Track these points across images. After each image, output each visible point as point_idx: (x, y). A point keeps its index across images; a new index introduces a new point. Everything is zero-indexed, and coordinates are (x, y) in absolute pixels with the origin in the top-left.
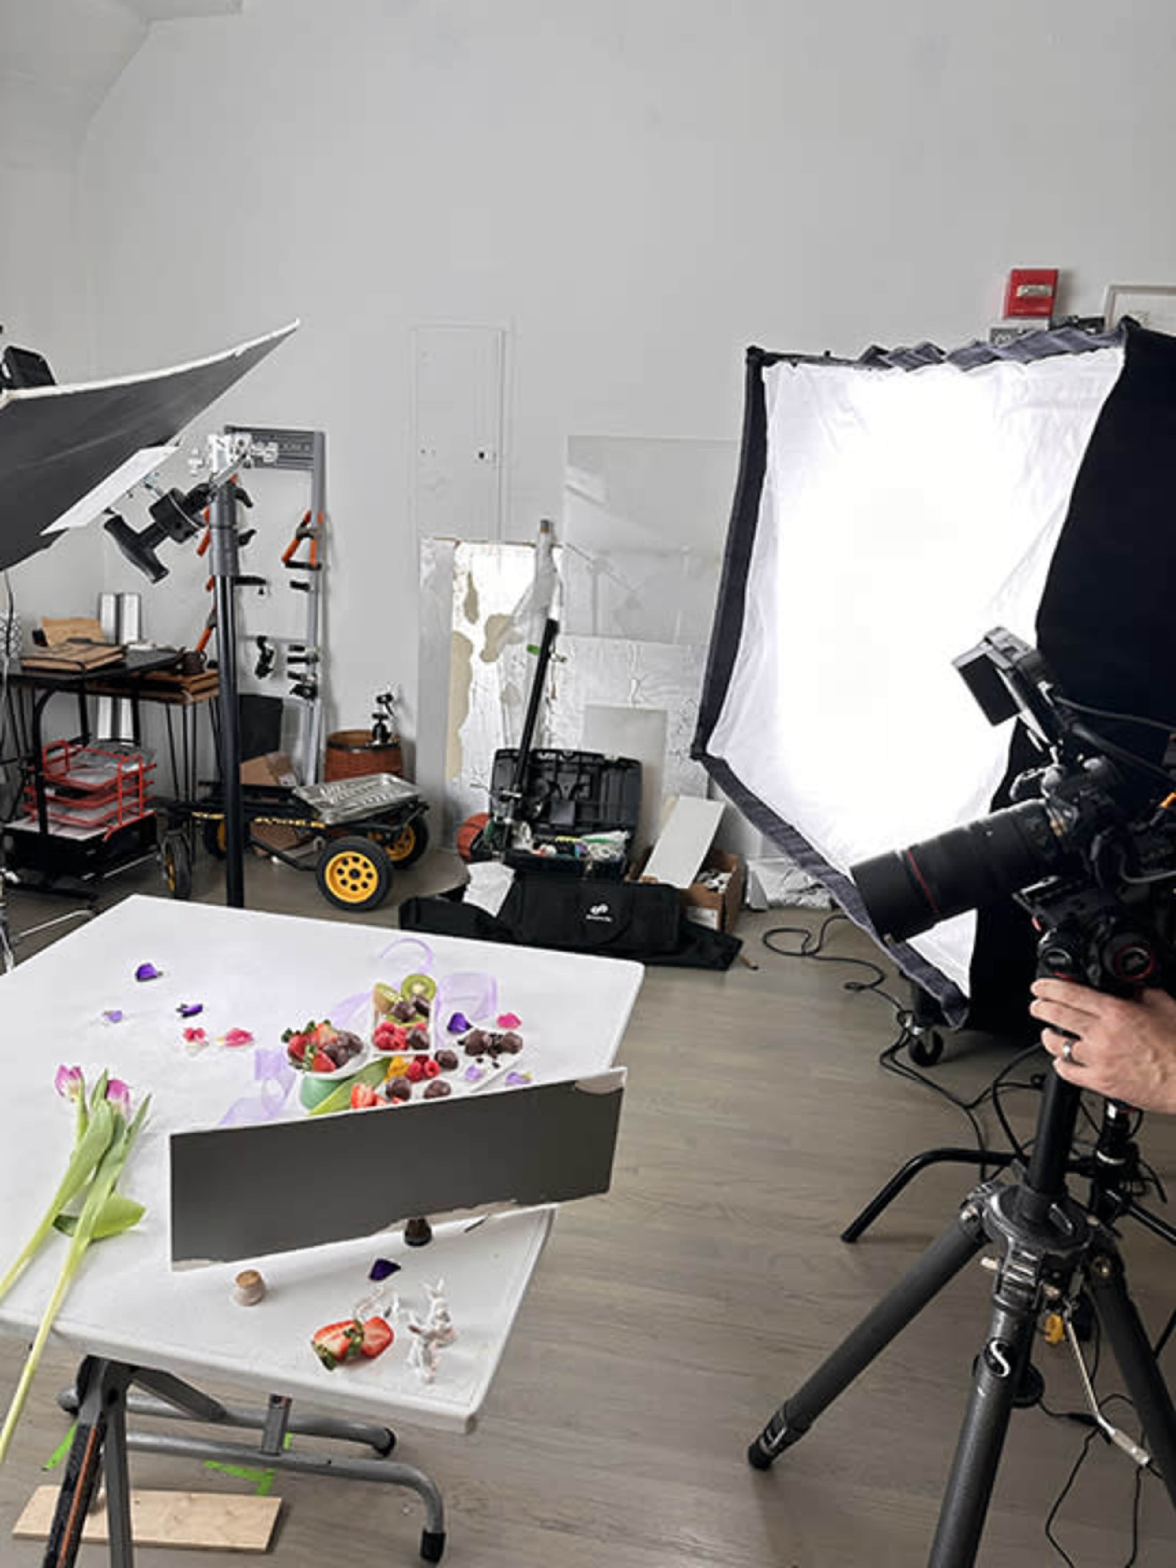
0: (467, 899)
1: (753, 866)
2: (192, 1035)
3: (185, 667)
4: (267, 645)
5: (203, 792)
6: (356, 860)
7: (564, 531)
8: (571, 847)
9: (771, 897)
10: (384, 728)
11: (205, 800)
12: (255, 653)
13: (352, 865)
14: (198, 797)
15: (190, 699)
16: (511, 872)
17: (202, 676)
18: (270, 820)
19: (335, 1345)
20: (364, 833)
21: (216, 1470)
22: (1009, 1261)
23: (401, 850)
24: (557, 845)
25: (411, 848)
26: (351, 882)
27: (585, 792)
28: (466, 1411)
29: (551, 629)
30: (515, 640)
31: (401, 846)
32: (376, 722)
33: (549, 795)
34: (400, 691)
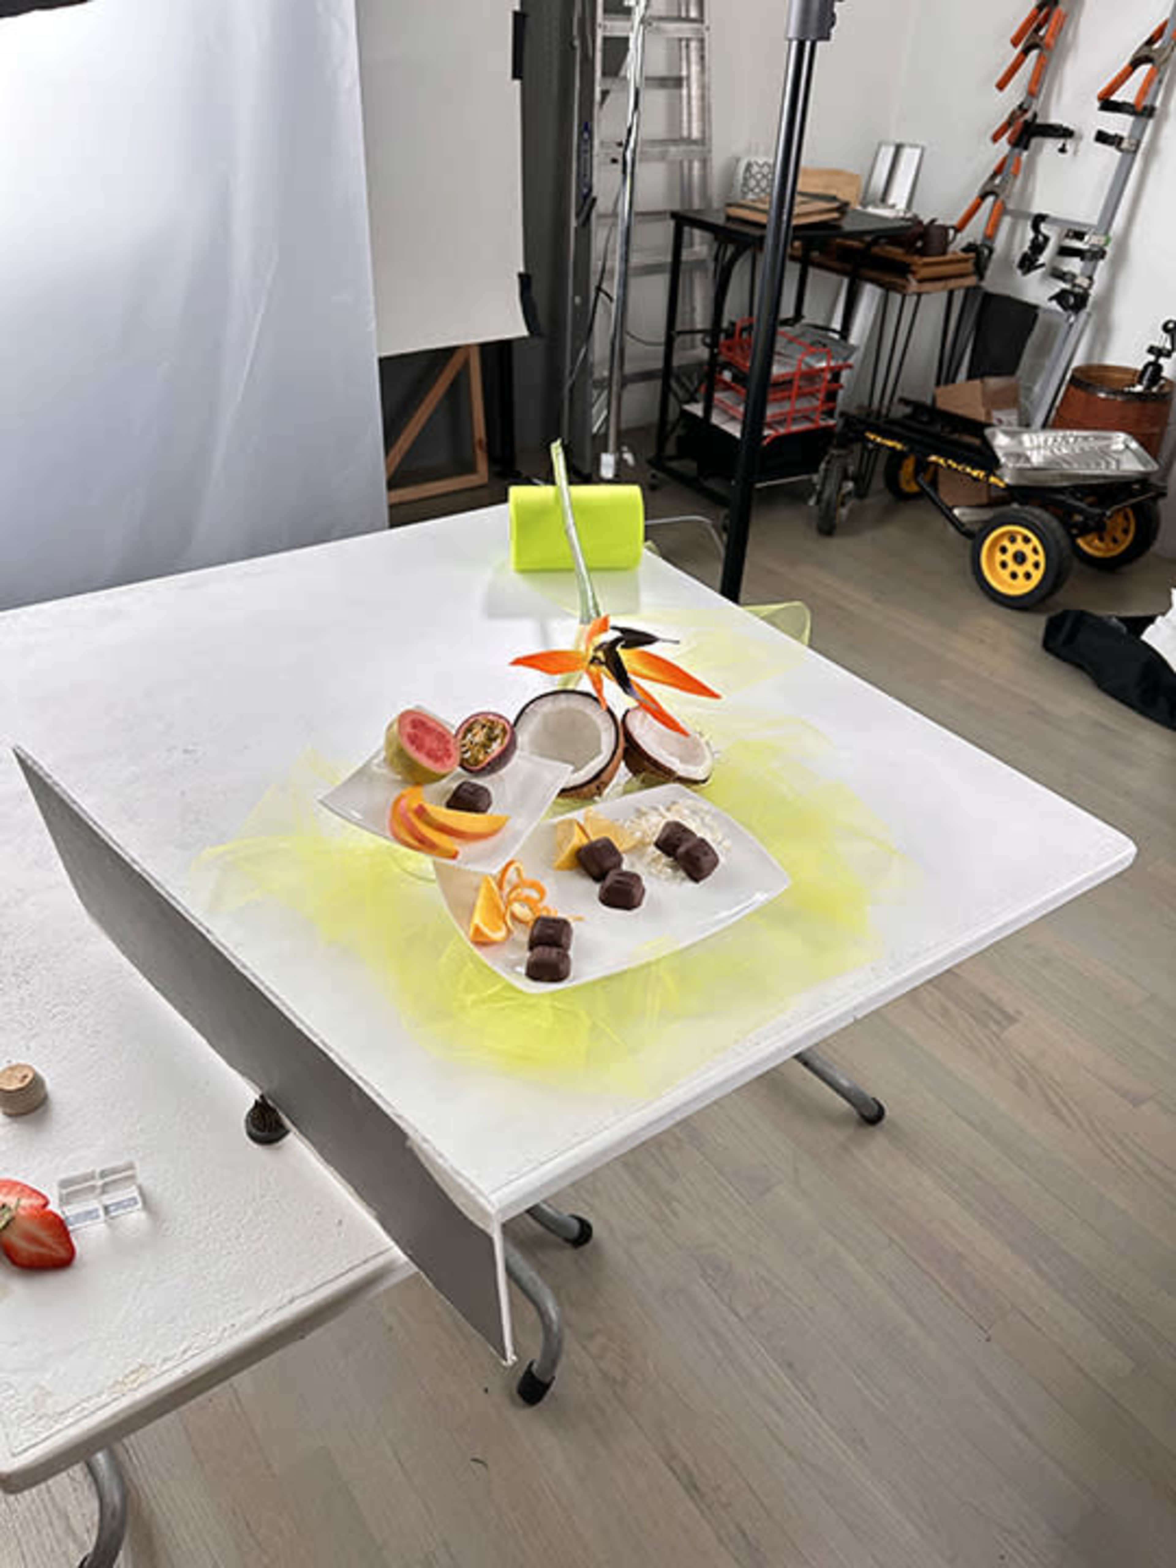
0: (1150, 636)
3: (925, 245)
4: (1043, 227)
6: (1027, 540)
10: (1158, 368)
12: (1027, 238)
13: (1020, 545)
14: (883, 415)
15: (916, 287)
17: (941, 259)
18: (946, 461)
23: (1111, 545)
25: (1123, 547)
26: (1012, 566)
31: (1115, 541)
32: (1151, 358)
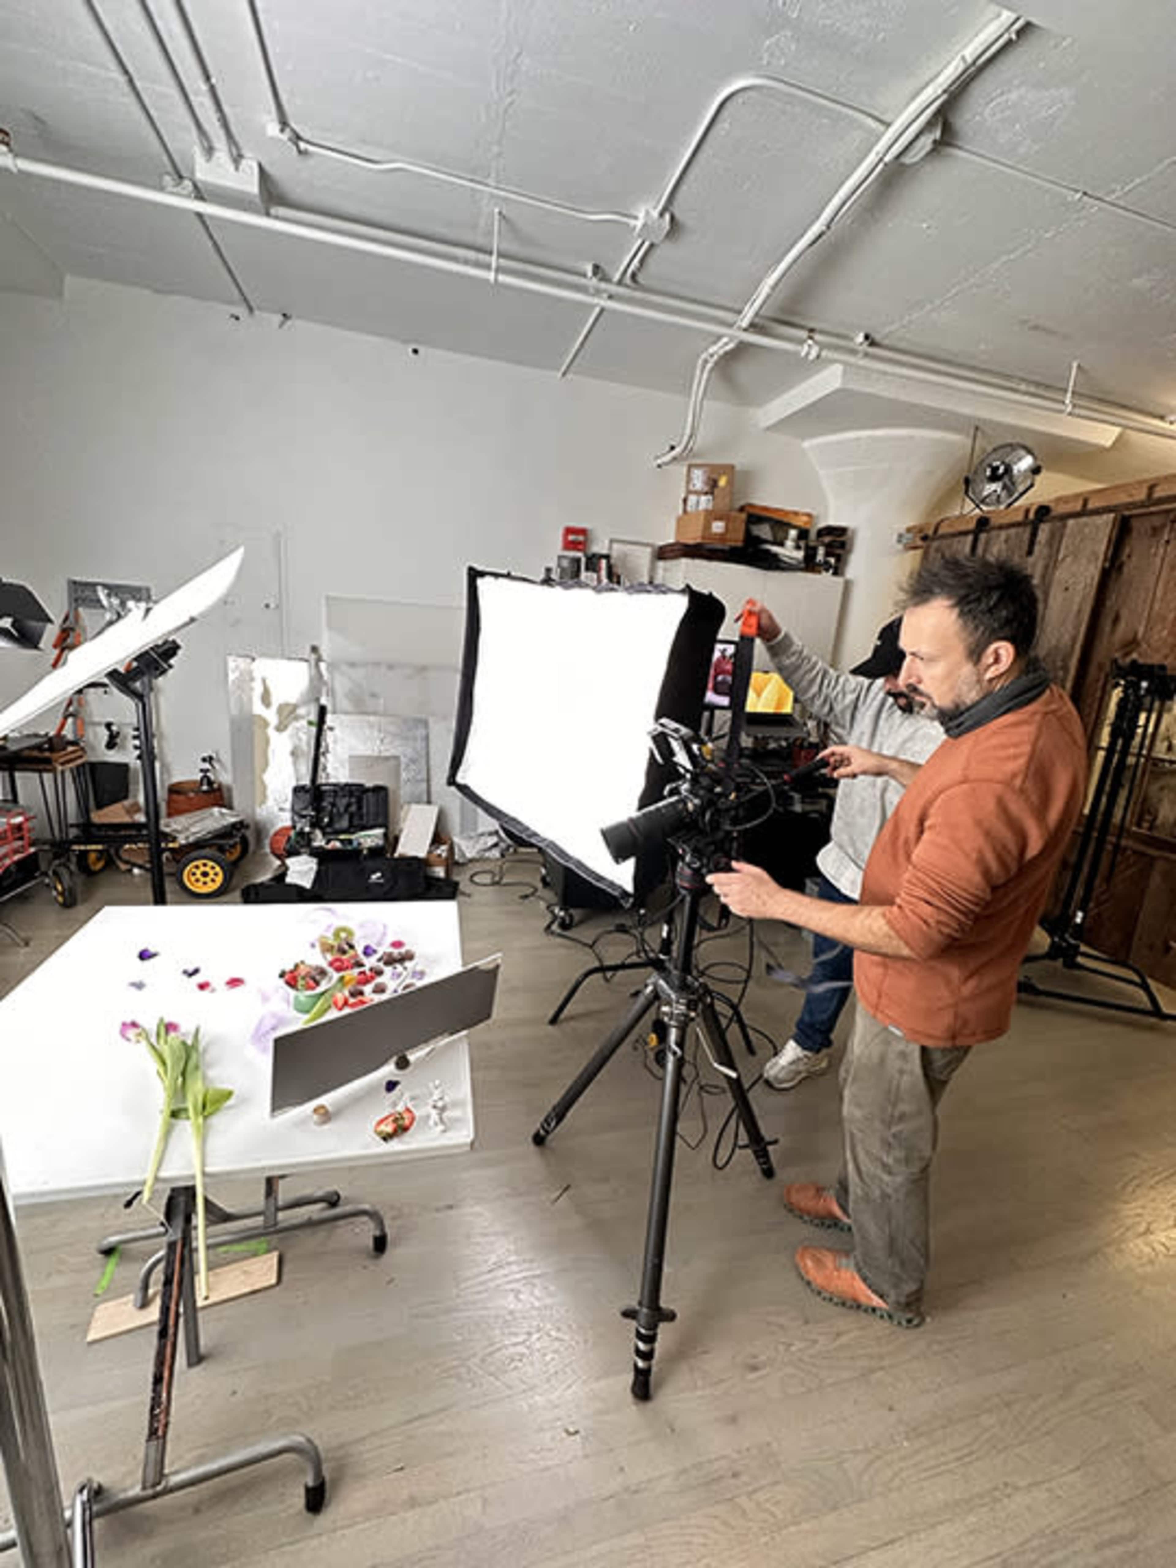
0: (289, 880)
1: (456, 840)
2: (202, 987)
3: (50, 746)
4: (114, 728)
5: (73, 832)
6: (205, 865)
7: (324, 652)
8: (350, 842)
9: (469, 855)
10: (208, 779)
11: (76, 837)
12: (104, 734)
13: (203, 869)
14: (71, 836)
15: (60, 768)
16: (315, 860)
17: (66, 751)
19: (388, 1128)
20: (210, 846)
21: (226, 1252)
22: (674, 1005)
23: (234, 855)
24: (342, 841)
25: (239, 852)
26: (203, 880)
27: (353, 808)
28: (469, 1140)
29: (322, 711)
30: (297, 718)
31: (233, 852)
32: (202, 774)
33: (331, 812)
34: (217, 754)
